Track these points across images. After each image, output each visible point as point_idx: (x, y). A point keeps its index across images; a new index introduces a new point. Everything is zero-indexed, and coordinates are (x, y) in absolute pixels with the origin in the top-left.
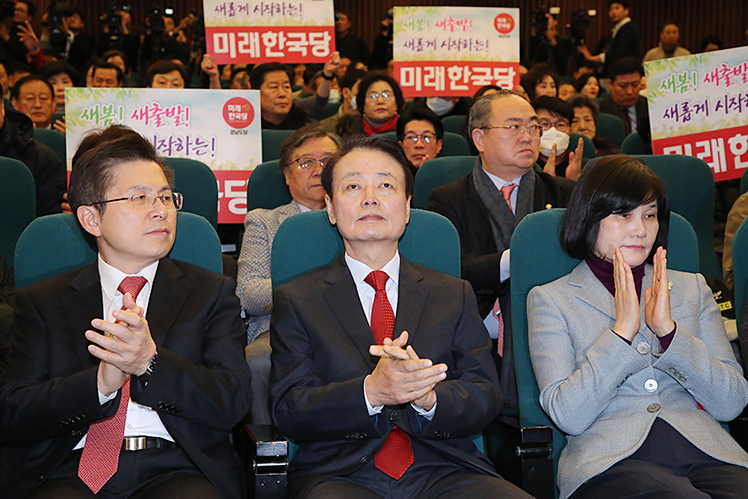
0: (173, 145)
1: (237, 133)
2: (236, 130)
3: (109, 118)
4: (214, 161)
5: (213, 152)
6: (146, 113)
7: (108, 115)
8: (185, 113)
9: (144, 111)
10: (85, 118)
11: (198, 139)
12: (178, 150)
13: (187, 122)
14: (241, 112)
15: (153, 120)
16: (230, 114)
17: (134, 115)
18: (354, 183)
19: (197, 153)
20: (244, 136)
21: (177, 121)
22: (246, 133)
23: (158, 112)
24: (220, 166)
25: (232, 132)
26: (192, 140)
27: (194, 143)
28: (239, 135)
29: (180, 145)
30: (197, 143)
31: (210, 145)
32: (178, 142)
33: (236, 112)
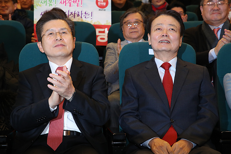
0: (76, 14)
1: (101, 10)
2: (101, 9)
3: (51, 3)
4: (92, 21)
5: (91, 17)
6: (65, 2)
7: (51, 2)
8: (81, 2)
9: (64, 1)
10: (41, 3)
11: (86, 12)
12: (78, 16)
13: (81, 5)
14: (103, 2)
15: (68, 4)
16: (99, 3)
17: (61, 2)
18: (159, 27)
19: (85, 17)
20: (104, 11)
21: (78, 5)
22: (105, 10)
23: (70, 1)
24: (94, 23)
25: (100, 10)
26: (83, 12)
27: (84, 13)
28: (102, 11)
29: (78, 14)
30: (85, 14)
31: (91, 15)
32: (78, 13)
33: (101, 2)
